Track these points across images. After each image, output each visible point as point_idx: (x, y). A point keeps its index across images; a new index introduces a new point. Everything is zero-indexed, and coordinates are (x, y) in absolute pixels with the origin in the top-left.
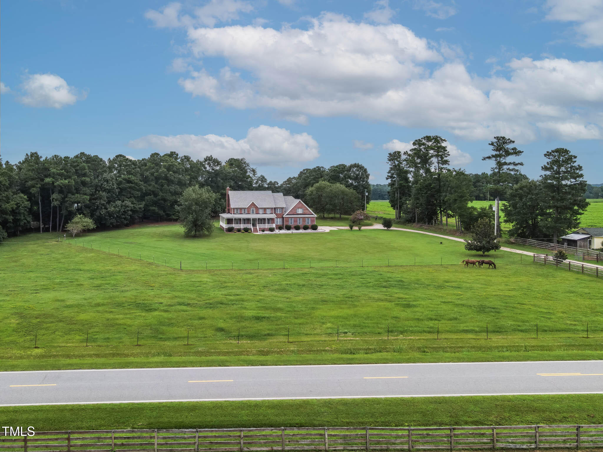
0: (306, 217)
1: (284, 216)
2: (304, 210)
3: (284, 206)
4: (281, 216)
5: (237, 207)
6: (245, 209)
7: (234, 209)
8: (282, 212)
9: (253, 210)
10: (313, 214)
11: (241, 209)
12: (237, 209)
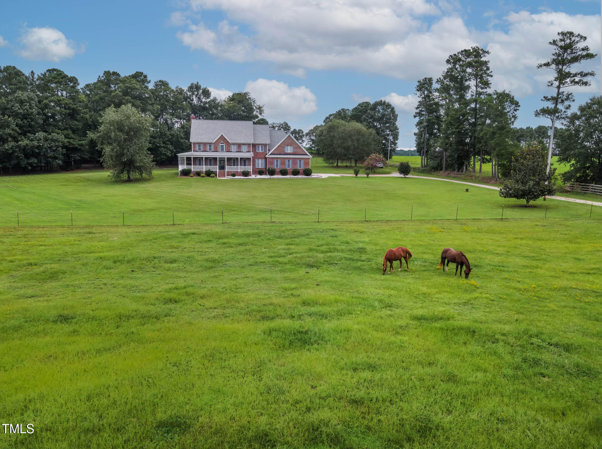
0: (298, 158)
1: (267, 156)
2: (295, 148)
3: (268, 142)
4: (263, 157)
5: (199, 141)
6: (210, 144)
7: (195, 144)
8: (265, 151)
9: (222, 146)
10: (307, 155)
11: (205, 144)
12: (199, 144)
